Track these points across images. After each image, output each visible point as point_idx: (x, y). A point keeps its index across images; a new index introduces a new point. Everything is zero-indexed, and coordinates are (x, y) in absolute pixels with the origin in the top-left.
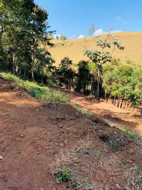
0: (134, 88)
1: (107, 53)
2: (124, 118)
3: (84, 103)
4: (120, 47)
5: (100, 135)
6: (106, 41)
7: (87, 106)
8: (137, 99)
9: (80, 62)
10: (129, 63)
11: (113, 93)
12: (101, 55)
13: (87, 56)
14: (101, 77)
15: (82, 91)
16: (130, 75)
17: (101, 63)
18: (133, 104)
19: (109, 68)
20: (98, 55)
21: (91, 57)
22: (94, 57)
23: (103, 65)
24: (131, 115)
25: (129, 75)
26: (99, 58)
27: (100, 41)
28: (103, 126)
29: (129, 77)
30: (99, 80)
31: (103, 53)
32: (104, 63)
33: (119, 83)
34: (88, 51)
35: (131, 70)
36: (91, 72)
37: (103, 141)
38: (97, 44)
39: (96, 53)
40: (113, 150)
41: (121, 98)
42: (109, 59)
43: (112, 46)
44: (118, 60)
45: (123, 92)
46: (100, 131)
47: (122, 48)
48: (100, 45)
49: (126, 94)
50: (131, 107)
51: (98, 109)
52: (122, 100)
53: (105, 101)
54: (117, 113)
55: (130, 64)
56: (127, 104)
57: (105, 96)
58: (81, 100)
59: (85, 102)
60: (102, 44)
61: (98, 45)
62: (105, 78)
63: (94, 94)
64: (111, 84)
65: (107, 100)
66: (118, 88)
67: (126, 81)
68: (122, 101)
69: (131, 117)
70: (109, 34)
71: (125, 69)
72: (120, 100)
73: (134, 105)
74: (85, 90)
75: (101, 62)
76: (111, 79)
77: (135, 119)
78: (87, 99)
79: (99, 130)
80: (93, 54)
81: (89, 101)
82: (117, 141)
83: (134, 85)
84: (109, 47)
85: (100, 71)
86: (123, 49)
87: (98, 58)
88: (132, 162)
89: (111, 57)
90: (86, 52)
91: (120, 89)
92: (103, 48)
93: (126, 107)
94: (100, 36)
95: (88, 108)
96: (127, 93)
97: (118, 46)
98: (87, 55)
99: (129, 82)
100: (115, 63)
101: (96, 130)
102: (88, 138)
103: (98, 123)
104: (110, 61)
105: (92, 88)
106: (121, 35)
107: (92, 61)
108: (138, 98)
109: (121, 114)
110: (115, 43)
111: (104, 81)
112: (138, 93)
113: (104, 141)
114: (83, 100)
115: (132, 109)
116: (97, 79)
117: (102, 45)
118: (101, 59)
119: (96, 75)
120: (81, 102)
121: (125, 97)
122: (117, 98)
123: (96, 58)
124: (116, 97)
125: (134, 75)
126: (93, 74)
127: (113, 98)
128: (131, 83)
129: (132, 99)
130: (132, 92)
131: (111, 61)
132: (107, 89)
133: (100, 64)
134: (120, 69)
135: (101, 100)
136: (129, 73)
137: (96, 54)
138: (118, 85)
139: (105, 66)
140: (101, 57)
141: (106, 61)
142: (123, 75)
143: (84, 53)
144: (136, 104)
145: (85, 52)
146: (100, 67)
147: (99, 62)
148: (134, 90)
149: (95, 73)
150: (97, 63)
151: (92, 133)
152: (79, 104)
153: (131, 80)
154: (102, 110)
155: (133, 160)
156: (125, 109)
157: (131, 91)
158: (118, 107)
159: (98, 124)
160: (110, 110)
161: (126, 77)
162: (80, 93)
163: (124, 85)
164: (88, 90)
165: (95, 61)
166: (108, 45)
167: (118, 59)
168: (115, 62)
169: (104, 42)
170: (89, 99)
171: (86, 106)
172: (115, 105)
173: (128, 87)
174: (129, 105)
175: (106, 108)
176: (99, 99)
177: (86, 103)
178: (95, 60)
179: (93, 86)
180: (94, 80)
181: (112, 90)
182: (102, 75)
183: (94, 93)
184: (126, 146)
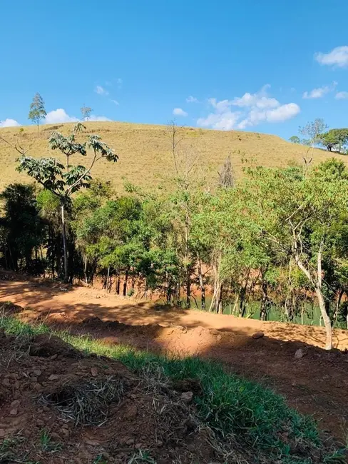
0: (149, 245)
1: (80, 166)
2: (133, 317)
3: (29, 297)
4: (108, 154)
5: (52, 389)
6: (73, 140)
7: (39, 304)
8: (156, 269)
9: (8, 189)
10: (130, 191)
11: (103, 262)
12: (65, 172)
13: (29, 172)
14: (69, 225)
15: (21, 265)
16: (136, 217)
17: (68, 191)
18: (149, 281)
19: (87, 203)
20: (57, 172)
21: (39, 175)
22: (46, 176)
23: (73, 196)
24: (147, 307)
25: (134, 216)
26: (60, 179)
27: (59, 137)
28: (64, 359)
29: (135, 222)
30: (67, 232)
31: (69, 166)
32: (74, 190)
33: (116, 237)
34: (29, 161)
35: (138, 205)
36: (43, 213)
37: (59, 405)
38: (51, 145)
39: (51, 165)
40: (87, 422)
41: (123, 270)
42: (85, 181)
43: (90, 151)
44: (107, 183)
45: (125, 258)
46: (53, 377)
47: (112, 158)
48: (60, 148)
49: (132, 261)
50: (147, 290)
51: (68, 308)
52: (125, 276)
53: (86, 284)
54: (116, 308)
55: (134, 192)
56: (137, 283)
57: (85, 270)
58: (18, 290)
59: (30, 294)
60: (64, 145)
61: (54, 147)
62: (81, 226)
63: (57, 269)
64: (95, 241)
65: (92, 279)
66: (113, 249)
67: (130, 232)
68: (127, 278)
69: (147, 311)
70: (80, 124)
71: (123, 203)
72: (121, 276)
73: (152, 284)
74: (29, 259)
75: (66, 187)
76: (94, 229)
77: (157, 314)
78: (36, 286)
79: (49, 376)
80: (44, 168)
81: (42, 290)
82: (97, 394)
83: (147, 239)
84: (84, 153)
85: (66, 209)
86: (115, 160)
87: (58, 178)
88: (132, 441)
89: (90, 177)
90: (24, 164)
91: (118, 251)
92: (68, 155)
93: (136, 291)
94: (60, 126)
95: (40, 309)
96: (133, 259)
97: (104, 152)
98: (28, 170)
99: (135, 232)
100: (102, 190)
101: (40, 379)
102: (13, 412)
103: (48, 356)
104: (88, 186)
105: (48, 253)
106: (110, 129)
107: (42, 186)
108: (158, 266)
109: (126, 310)
110: (97, 146)
111: (79, 234)
112: (157, 256)
113: (64, 404)
114: (26, 290)
115: (149, 292)
116: (61, 228)
117: (65, 148)
118: (65, 180)
119: (56, 220)
120: (19, 296)
121: (131, 268)
122: (113, 272)
123: (54, 178)
124: (111, 269)
125: (145, 217)
126: (47, 218)
127: (103, 272)
128: (140, 236)
129: (147, 269)
130: (144, 256)
131: (92, 186)
132: (88, 252)
133: (63, 193)
134: (112, 205)
135: (76, 281)
136: (133, 212)
137: (52, 170)
138: (113, 242)
139: (78, 197)
140: (65, 176)
141: (77, 186)
142: (122, 219)
143: (19, 164)
144: (156, 280)
145: (22, 162)
146: (65, 200)
147: (62, 189)
148: (148, 250)
149: (54, 215)
150: (56, 191)
151: (27, 393)
152: (13, 301)
153: (138, 229)
154: (79, 308)
155: (135, 435)
156: (135, 295)
157: (142, 253)
158: (118, 292)
159: (48, 359)
160: (99, 305)
161: (129, 222)
162: (17, 269)
163: (125, 241)
164: (38, 259)
165: (49, 185)
166: (80, 149)
167: (107, 181)
168: (100, 187)
169: (70, 142)
170: (42, 284)
171: (34, 305)
172: (110, 288)
173: (134, 244)
174: (142, 285)
175: (88, 302)
176: (71, 281)
177: (34, 297)
178: (48, 182)
179: (52, 248)
180: (52, 234)
181: (99, 256)
182: (73, 219)
183: (55, 265)
184: (122, 400)
